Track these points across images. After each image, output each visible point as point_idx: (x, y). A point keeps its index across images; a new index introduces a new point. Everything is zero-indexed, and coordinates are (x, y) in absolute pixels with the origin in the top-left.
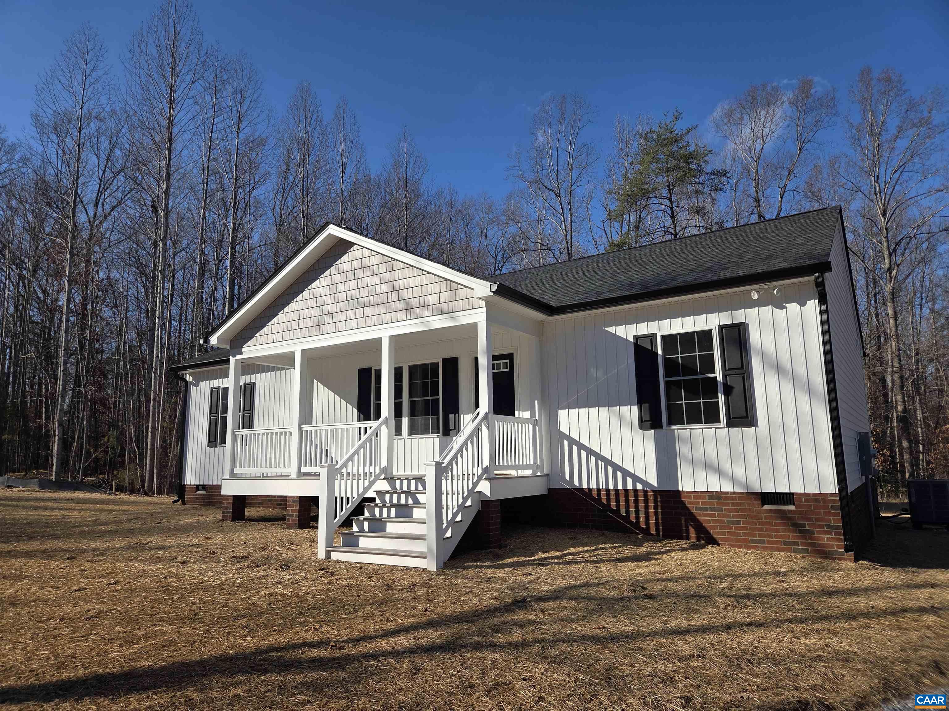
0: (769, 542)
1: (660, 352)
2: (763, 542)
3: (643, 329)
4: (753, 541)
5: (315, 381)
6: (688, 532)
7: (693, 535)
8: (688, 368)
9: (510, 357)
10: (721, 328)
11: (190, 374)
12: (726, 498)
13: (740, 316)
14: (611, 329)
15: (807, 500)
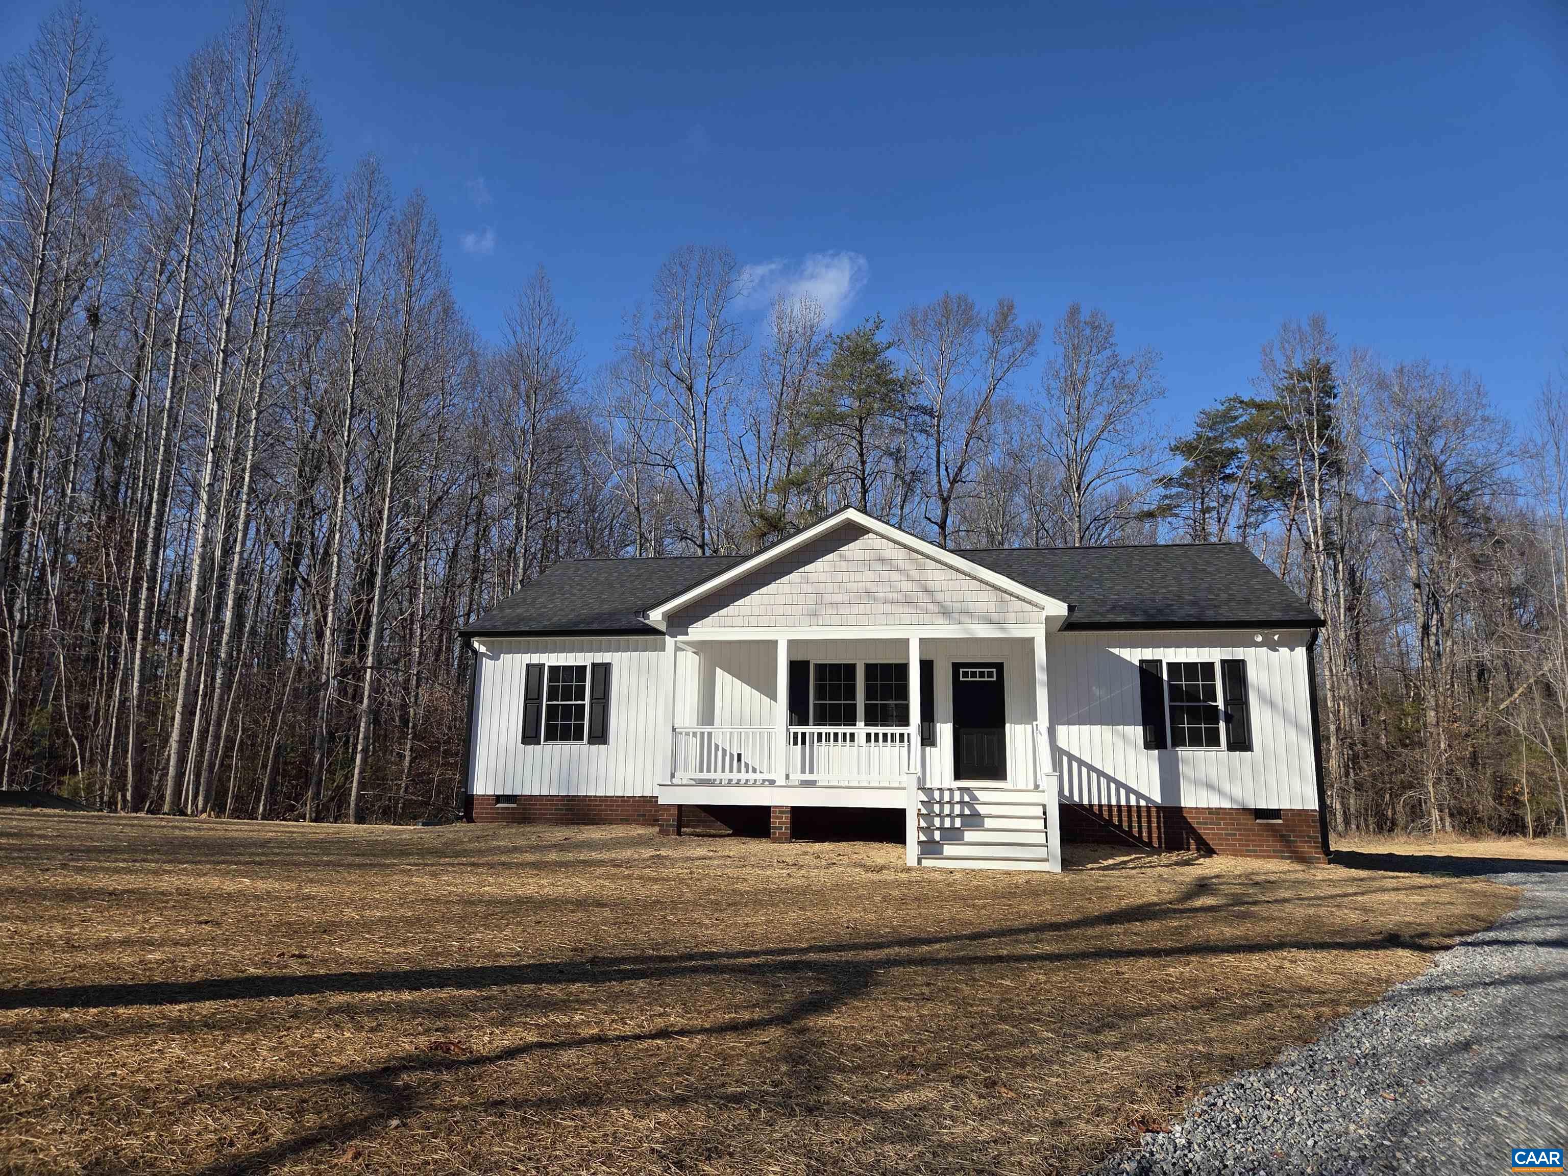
0: (1261, 851)
1: (1165, 677)
2: (1255, 851)
3: (1148, 654)
4: (1247, 851)
5: (718, 671)
6: (1188, 843)
7: (1193, 846)
8: (1192, 694)
9: (999, 667)
10: (1223, 662)
11: (480, 643)
12: (1225, 814)
13: (1239, 653)
14: (1116, 651)
15: (1293, 815)
